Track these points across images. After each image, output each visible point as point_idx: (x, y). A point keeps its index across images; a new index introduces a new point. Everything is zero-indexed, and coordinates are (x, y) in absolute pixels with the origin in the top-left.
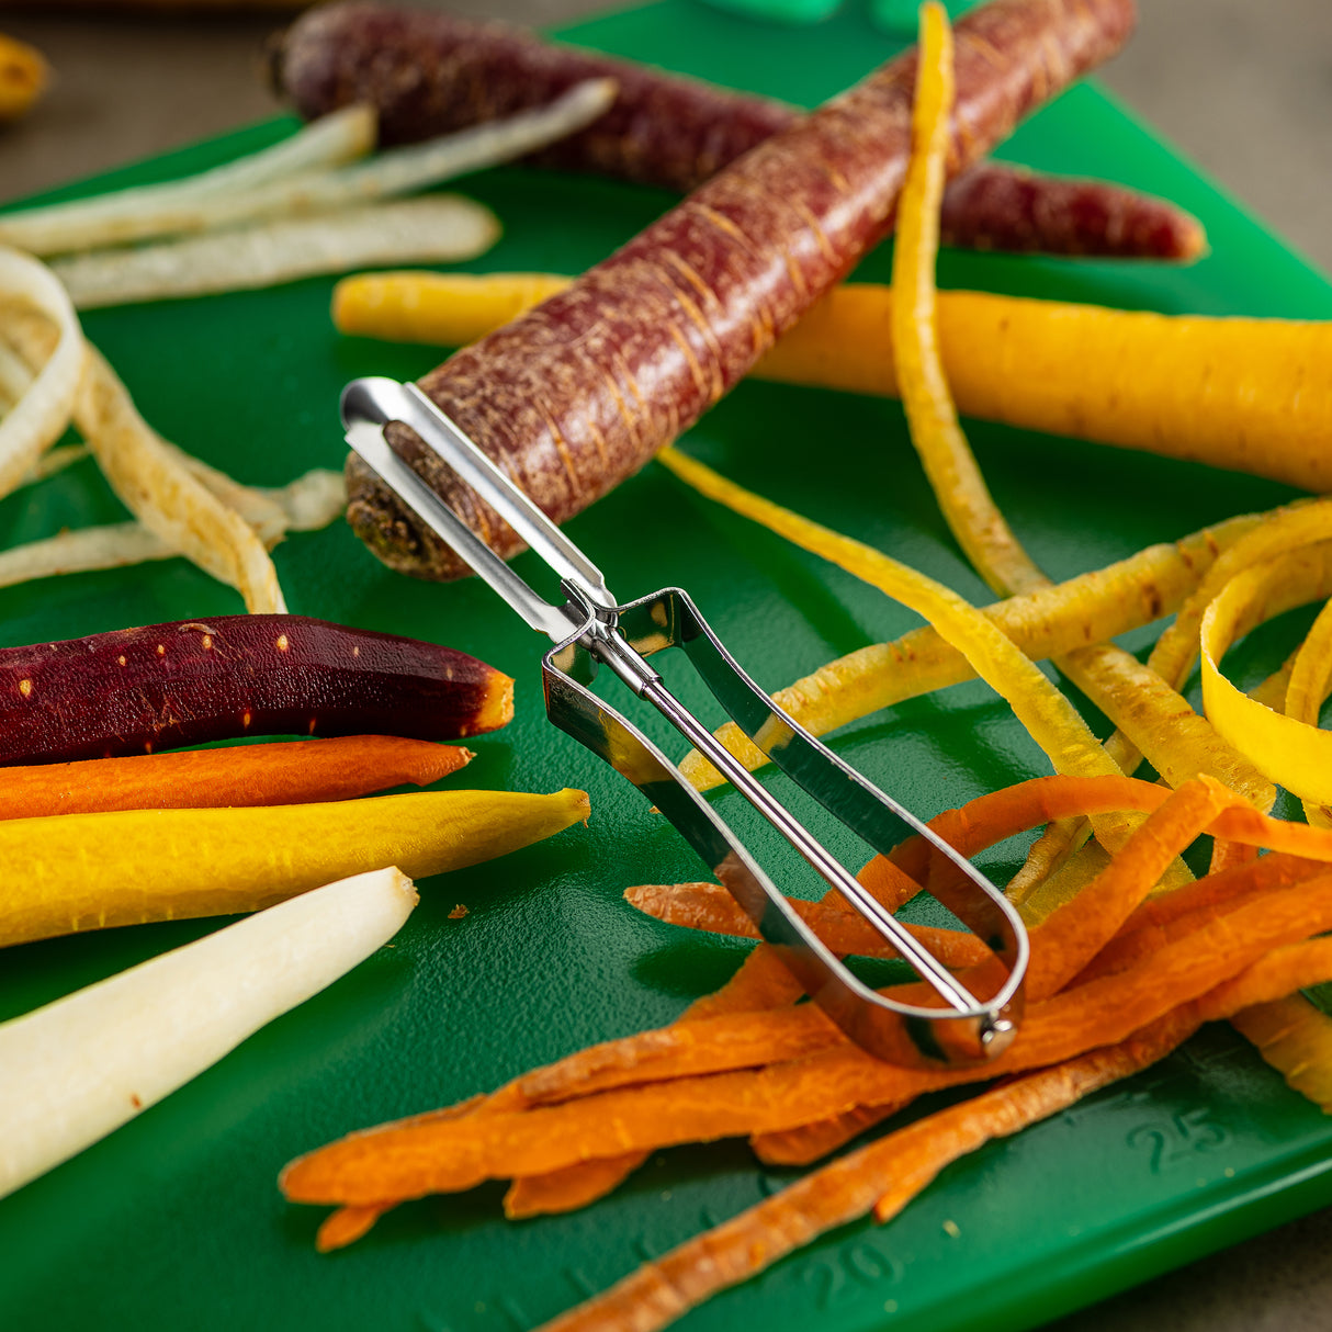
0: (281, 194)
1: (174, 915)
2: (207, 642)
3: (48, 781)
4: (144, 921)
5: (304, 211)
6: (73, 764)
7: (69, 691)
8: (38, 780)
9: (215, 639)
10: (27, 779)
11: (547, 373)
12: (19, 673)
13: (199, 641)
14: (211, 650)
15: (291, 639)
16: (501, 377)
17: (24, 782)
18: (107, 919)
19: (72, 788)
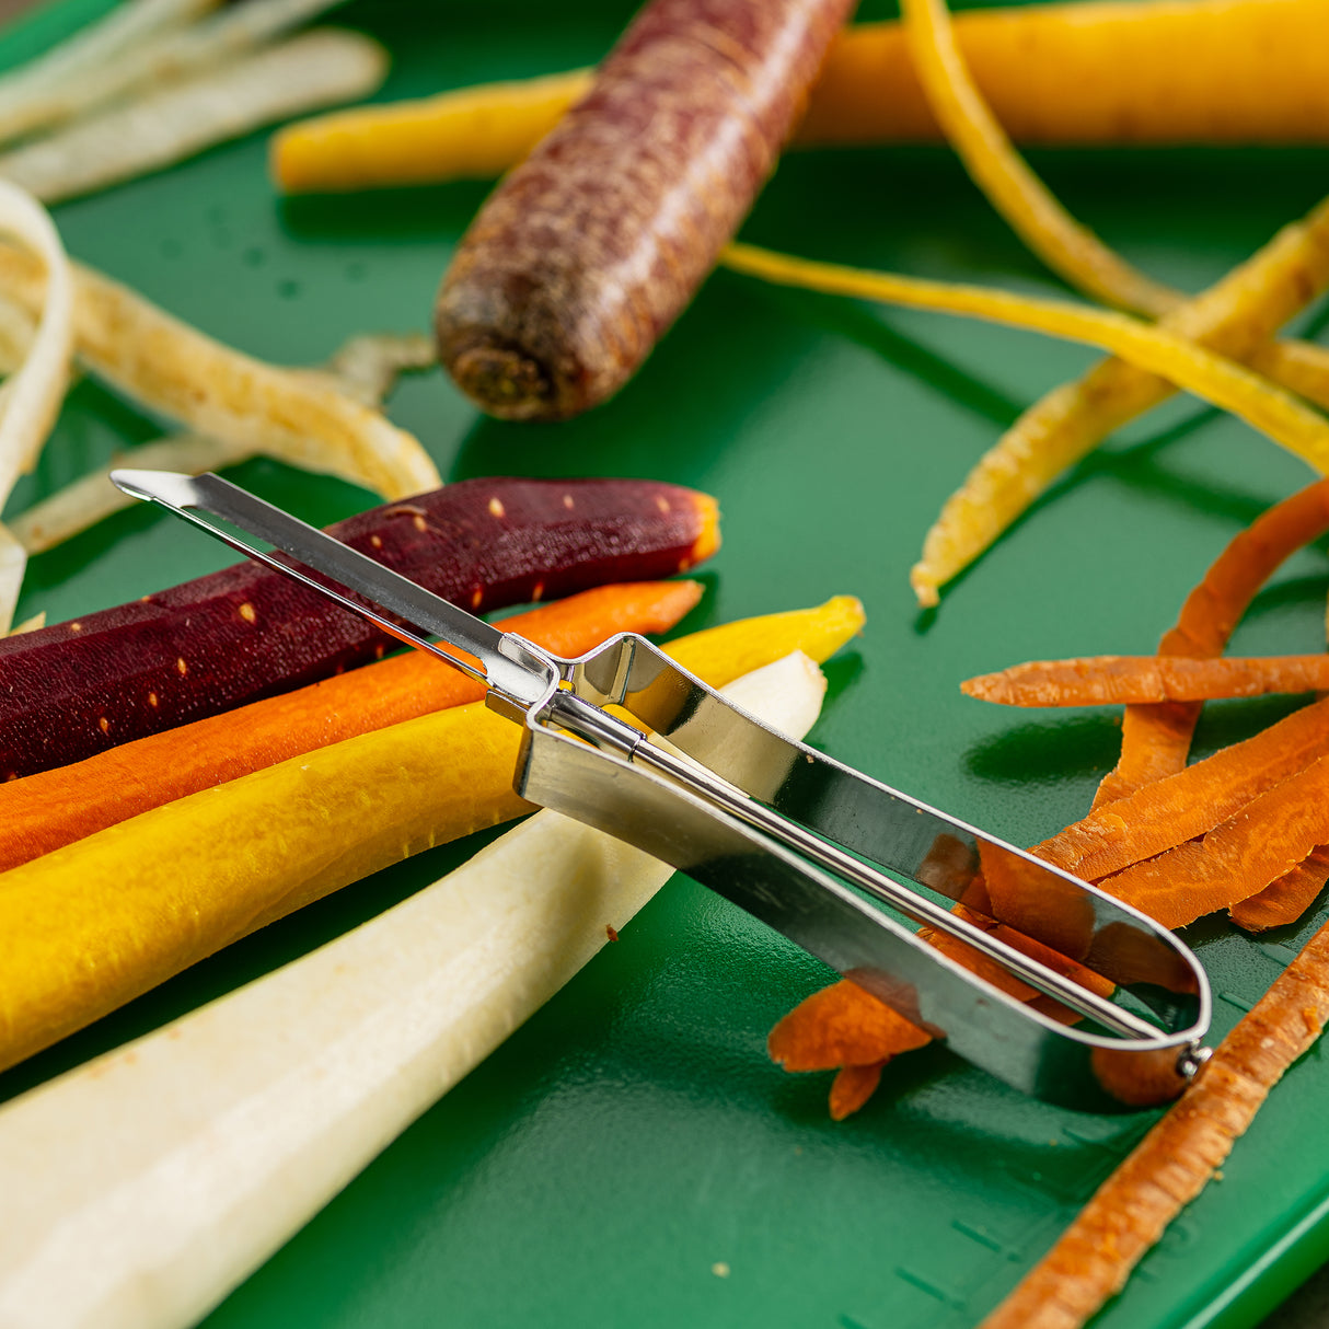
0: (143, 62)
1: (501, 818)
2: (420, 523)
3: (307, 708)
4: (471, 831)
5: (173, 76)
6: (324, 684)
7: (296, 607)
8: (295, 709)
9: (427, 518)
10: (283, 709)
11: (633, 176)
12: (235, 599)
13: (412, 525)
14: (429, 532)
15: (504, 502)
16: (589, 189)
17: (283, 713)
18: (436, 838)
19: (335, 709)
